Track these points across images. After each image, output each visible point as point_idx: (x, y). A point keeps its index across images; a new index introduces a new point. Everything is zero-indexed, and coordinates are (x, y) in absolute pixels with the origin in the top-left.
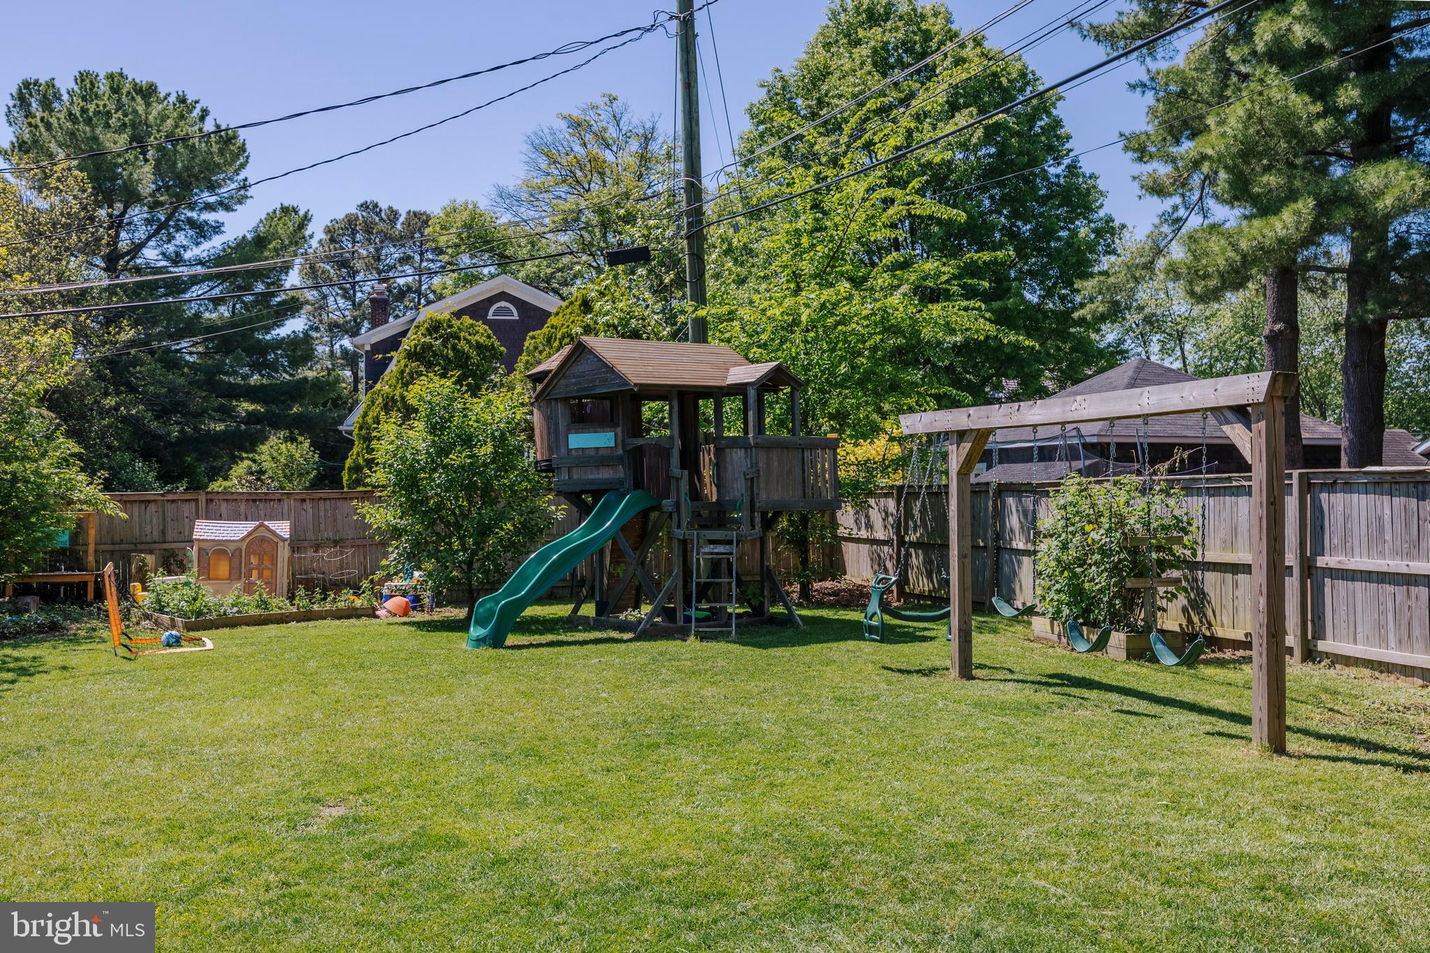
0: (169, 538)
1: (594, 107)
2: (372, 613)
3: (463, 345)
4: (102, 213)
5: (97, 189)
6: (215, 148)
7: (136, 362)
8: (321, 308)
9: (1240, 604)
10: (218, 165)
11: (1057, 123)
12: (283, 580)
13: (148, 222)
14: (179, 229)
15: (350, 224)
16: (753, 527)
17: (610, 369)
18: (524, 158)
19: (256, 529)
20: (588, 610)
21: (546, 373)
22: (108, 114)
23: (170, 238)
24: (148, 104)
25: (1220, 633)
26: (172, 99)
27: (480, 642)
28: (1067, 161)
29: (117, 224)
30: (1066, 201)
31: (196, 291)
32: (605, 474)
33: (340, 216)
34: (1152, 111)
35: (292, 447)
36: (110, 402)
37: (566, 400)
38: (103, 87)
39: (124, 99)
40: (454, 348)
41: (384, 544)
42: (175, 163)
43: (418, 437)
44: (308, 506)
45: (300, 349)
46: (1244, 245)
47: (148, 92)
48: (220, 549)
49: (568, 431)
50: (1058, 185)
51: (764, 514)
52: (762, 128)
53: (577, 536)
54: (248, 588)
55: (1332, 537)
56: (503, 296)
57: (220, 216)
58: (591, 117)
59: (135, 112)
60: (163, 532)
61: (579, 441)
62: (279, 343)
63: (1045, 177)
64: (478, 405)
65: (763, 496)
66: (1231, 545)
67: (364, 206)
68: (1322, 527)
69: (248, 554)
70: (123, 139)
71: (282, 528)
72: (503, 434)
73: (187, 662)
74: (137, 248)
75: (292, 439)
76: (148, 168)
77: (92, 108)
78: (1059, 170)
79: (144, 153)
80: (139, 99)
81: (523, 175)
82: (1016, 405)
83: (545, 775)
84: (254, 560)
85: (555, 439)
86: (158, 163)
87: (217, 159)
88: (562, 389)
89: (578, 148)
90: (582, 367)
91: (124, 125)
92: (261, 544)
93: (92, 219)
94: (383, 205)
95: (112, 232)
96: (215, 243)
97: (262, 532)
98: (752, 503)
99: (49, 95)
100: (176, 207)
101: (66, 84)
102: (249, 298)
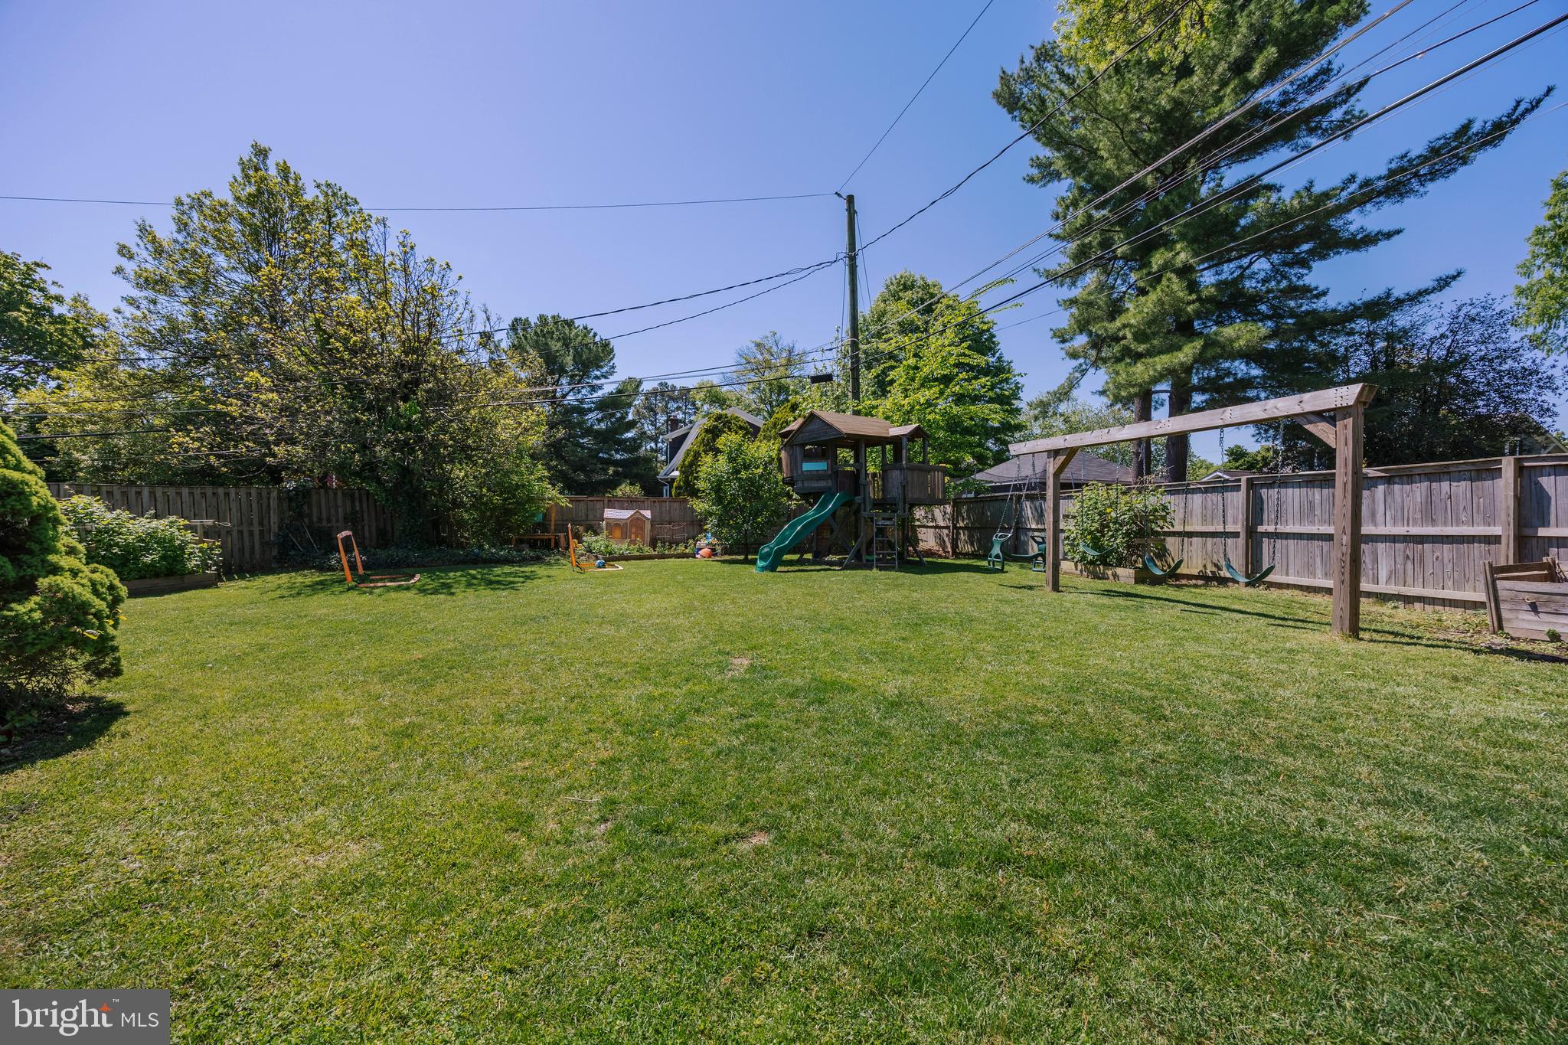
0: (591, 518)
1: (766, 337)
4: (550, 379)
6: (600, 349)
10: (601, 357)
12: (649, 539)
13: (570, 383)
14: (583, 387)
15: (656, 392)
16: (904, 511)
17: (831, 426)
18: (734, 359)
19: (635, 514)
20: (809, 556)
21: (791, 431)
22: (553, 332)
23: (579, 391)
24: (570, 329)
26: (581, 327)
27: (764, 569)
28: (997, 355)
29: (556, 384)
31: (591, 416)
32: (822, 484)
33: (652, 387)
35: (632, 488)
37: (802, 445)
38: (550, 321)
39: (559, 326)
41: (706, 519)
42: (582, 356)
43: (722, 464)
44: (657, 504)
45: (635, 444)
47: (570, 324)
48: (617, 523)
49: (802, 462)
51: (910, 505)
53: (811, 513)
54: (633, 542)
57: (603, 381)
58: (765, 342)
59: (564, 332)
60: (589, 515)
61: (808, 466)
62: (626, 440)
64: (753, 447)
65: (910, 495)
68: (1262, 509)
69: (631, 526)
70: (559, 344)
71: (647, 514)
72: (766, 464)
73: (611, 575)
74: (564, 396)
76: (571, 357)
77: (545, 330)
78: (993, 360)
79: (569, 351)
80: (566, 327)
81: (733, 367)
82: (1106, 430)
84: (634, 529)
85: (794, 464)
86: (574, 357)
87: (601, 354)
88: (800, 439)
89: (759, 356)
90: (812, 427)
91: (560, 338)
92: (637, 522)
93: (545, 380)
95: (554, 387)
96: (600, 393)
97: (638, 516)
98: (905, 498)
99: (526, 324)
100: (582, 376)
101: (534, 320)
102: (613, 420)
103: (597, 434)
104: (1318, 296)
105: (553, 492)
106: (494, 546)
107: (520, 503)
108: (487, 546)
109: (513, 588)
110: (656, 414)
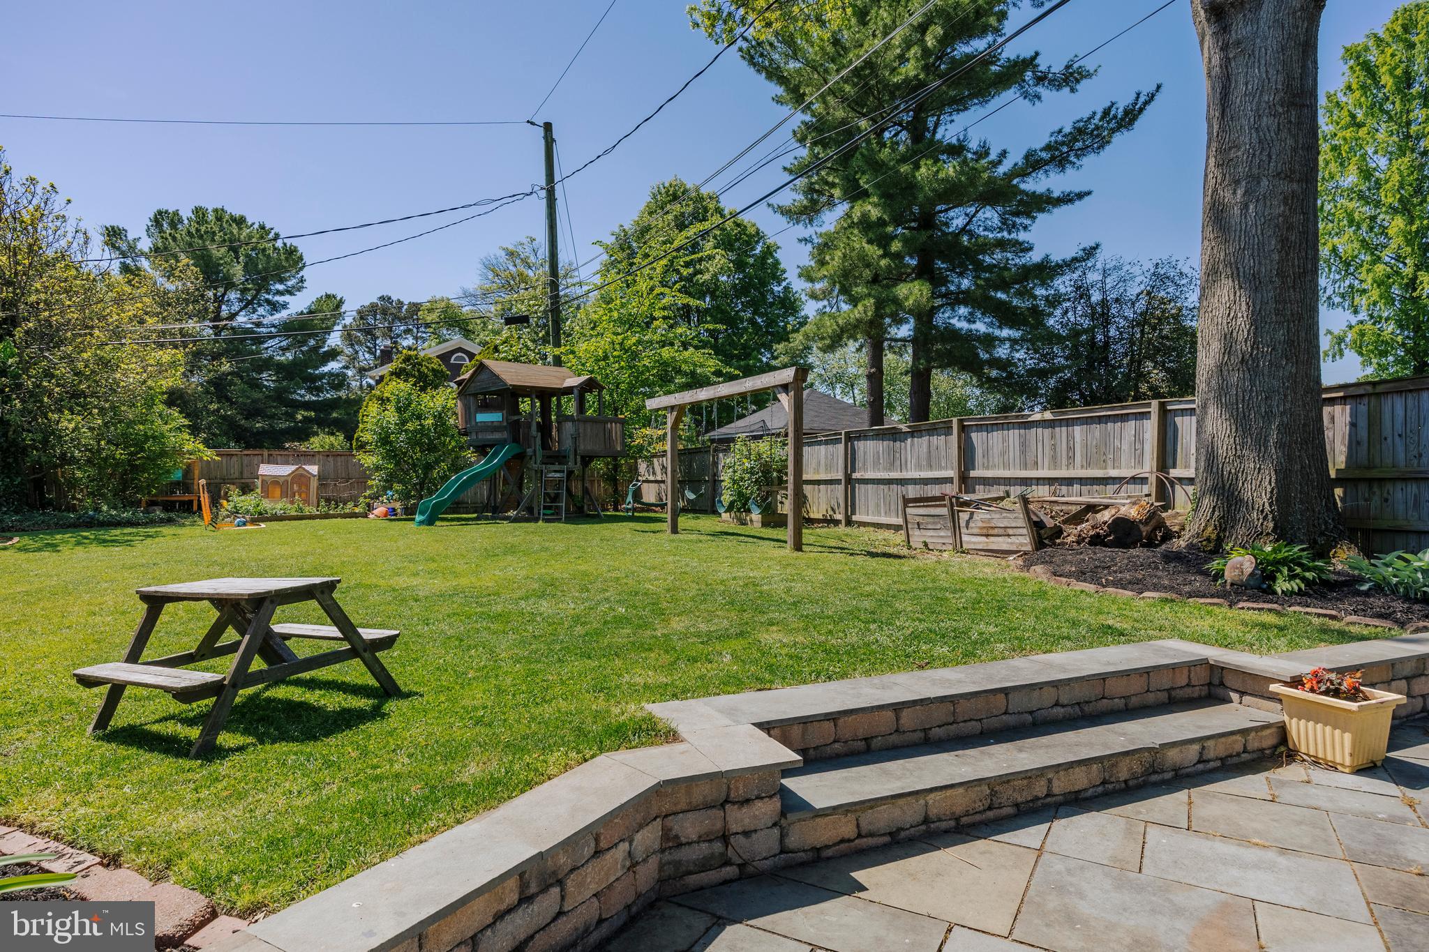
0: (245, 476)
1: (522, 244)
2: (365, 516)
3: (424, 369)
4: (210, 294)
5: (206, 279)
6: (283, 257)
7: (231, 383)
8: (354, 359)
9: (820, 500)
10: (285, 267)
11: (777, 263)
12: (313, 498)
13: (240, 300)
14: (260, 305)
15: (373, 309)
16: (576, 464)
17: (497, 377)
18: (479, 272)
19: (297, 469)
21: (464, 380)
22: (214, 233)
23: (255, 311)
24: (240, 229)
25: (812, 516)
26: (256, 226)
27: (421, 523)
28: (784, 284)
29: (219, 300)
30: (784, 306)
31: (271, 343)
32: (497, 436)
33: (367, 304)
34: (811, 254)
35: (332, 438)
36: (213, 407)
37: (475, 395)
38: (211, 217)
39: (224, 224)
40: (419, 371)
41: (371, 474)
42: (257, 265)
43: (391, 416)
44: (331, 460)
45: (338, 381)
46: (840, 322)
47: (240, 221)
48: (275, 481)
49: (476, 412)
50: (779, 297)
51: (583, 457)
52: (613, 258)
53: (480, 466)
54: (291, 501)
55: (859, 464)
56: (460, 350)
57: (287, 298)
59: (231, 233)
60: (241, 473)
61: (482, 417)
62: (323, 376)
63: (772, 292)
64: (425, 398)
65: (581, 448)
66: (817, 471)
67: (382, 298)
68: (855, 458)
69: (292, 484)
70: (224, 249)
71: (314, 469)
72: (440, 414)
73: (248, 532)
74: (232, 317)
75: (333, 434)
76: (240, 267)
77: (203, 229)
78: (780, 289)
79: (238, 258)
80: (234, 225)
81: (478, 282)
82: (695, 391)
83: (433, 566)
84: (296, 487)
85: (469, 416)
86: (246, 264)
87: (284, 263)
88: (472, 390)
89: (511, 268)
90: (483, 376)
91: (225, 240)
92: (301, 479)
93: (203, 296)
94: (394, 298)
95: (216, 305)
96: (283, 314)
97: (301, 471)
98: (575, 451)
99: (175, 220)
100: (258, 291)
101: (186, 213)
102: (305, 348)
103: (280, 367)
104: (1023, 251)
105: (191, 444)
106: (115, 508)
107: (153, 459)
108: (105, 508)
109: (130, 545)
110: (375, 338)
